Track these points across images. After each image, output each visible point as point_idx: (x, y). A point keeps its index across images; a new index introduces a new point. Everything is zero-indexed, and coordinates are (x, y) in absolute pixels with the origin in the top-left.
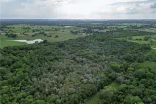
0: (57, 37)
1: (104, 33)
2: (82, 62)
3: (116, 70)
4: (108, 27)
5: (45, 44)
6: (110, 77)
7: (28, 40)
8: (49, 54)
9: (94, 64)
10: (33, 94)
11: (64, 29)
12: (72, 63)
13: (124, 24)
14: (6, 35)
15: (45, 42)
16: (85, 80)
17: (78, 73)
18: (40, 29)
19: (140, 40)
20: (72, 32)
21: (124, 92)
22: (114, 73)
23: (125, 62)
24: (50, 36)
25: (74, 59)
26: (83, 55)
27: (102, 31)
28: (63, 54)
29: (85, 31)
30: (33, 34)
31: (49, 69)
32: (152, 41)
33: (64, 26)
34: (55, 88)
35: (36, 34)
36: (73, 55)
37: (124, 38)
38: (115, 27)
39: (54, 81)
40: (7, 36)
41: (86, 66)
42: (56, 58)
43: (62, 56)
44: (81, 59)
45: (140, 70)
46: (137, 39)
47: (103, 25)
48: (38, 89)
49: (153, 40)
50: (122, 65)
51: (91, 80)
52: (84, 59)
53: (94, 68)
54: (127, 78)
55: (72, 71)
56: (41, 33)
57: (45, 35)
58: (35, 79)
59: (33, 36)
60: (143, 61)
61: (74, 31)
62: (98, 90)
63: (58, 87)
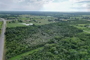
0: (40, 22)
7: (27, 24)
15: (34, 25)
18: (34, 18)
19: (82, 26)
24: (37, 22)
26: (46, 32)
29: (56, 20)
30: (30, 20)
33: (47, 16)
35: (31, 21)
46: (80, 26)
56: (33, 20)
57: (35, 21)
59: (29, 22)
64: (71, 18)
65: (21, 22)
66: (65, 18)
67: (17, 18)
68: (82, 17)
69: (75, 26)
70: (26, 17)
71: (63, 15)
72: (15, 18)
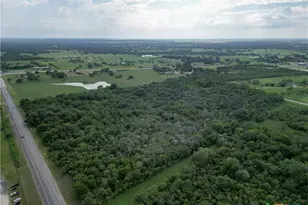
0: (131, 77)
1: (213, 71)
2: (172, 119)
3: (218, 130)
5: (115, 90)
6: (209, 139)
8: (124, 107)
9: (189, 122)
10: (114, 153)
11: (142, 62)
12: (158, 120)
13: (255, 52)
14: (47, 73)
15: (113, 87)
16: (176, 141)
17: (167, 133)
18: (99, 62)
19: (273, 85)
20: (156, 69)
22: (214, 133)
23: (235, 121)
24: (120, 77)
25: (160, 114)
26: (173, 109)
27: (211, 67)
28: (145, 108)
29: (178, 67)
30: (91, 71)
31: (128, 127)
32: (291, 89)
33: (140, 54)
34: (139, 148)
35: (95, 73)
36: (159, 109)
37: (246, 82)
38: (237, 57)
39: (136, 141)
40: (50, 76)
41: (178, 124)
42: (134, 113)
43: (142, 110)
44: (171, 115)
45: (252, 131)
46: (267, 85)
47: (214, 54)
48: (119, 149)
49: (295, 86)
50: (228, 124)
51: (183, 141)
52: (175, 115)
53: (189, 127)
54: (231, 140)
55: (159, 130)
56: (103, 71)
57: (112, 74)
58: (113, 138)
59: (91, 75)
60: (262, 121)
61: (160, 66)
62: (192, 153)
63: (142, 147)
64: (222, 59)
65: (61, 76)
66: (208, 62)
67: (38, 65)
68: (253, 55)
69: (252, 86)
70: (72, 61)
71: (194, 50)
72: (29, 62)
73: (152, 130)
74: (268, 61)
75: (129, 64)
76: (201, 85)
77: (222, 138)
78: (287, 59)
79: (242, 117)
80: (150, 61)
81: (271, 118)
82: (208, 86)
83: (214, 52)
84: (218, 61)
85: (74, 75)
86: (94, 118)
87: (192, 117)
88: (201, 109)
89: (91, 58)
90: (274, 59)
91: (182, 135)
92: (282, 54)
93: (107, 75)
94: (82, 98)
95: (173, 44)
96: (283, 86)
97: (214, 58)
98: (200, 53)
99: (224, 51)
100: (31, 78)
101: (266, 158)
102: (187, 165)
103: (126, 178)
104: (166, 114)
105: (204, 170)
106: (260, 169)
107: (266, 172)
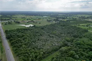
0: (40, 23)
2: (53, 37)
3: (68, 41)
4: (68, 17)
5: (35, 27)
6: (65, 44)
7: (26, 25)
8: (37, 33)
9: (58, 38)
10: (34, 49)
11: (43, 18)
12: (48, 37)
14: (14, 22)
16: (54, 45)
17: (51, 42)
18: (31, 18)
19: (84, 26)
20: (48, 21)
21: (69, 50)
22: (66, 42)
23: (73, 38)
24: (37, 23)
25: (49, 35)
26: (53, 34)
27: (64, 20)
28: (44, 33)
29: (54, 20)
31: (39, 40)
32: (90, 27)
33: (43, 16)
34: (42, 47)
37: (76, 25)
38: (72, 17)
39: (41, 44)
41: (55, 39)
42: (41, 35)
44: (52, 36)
45: (78, 41)
46: (82, 26)
47: (65, 16)
48: (35, 47)
49: (91, 26)
50: (71, 39)
51: (56, 45)
52: (54, 35)
53: (58, 40)
54: (72, 45)
55: (48, 41)
56: (31, 21)
57: (34, 22)
58: (33, 43)
59: (28, 22)
60: (82, 38)
61: (49, 20)
62: (59, 49)
63: (43, 47)
65: (19, 23)
66: (64, 18)
67: (12, 19)
69: (78, 26)
70: (22, 18)
71: (59, 15)
73: (46, 41)
74: (82, 18)
75: (39, 19)
76: (61, 26)
77: (69, 44)
78: (88, 18)
79: (75, 37)
80: (46, 18)
81: (84, 37)
82: (64, 26)
83: (65, 15)
84: (67, 18)
85: (22, 22)
86: (28, 36)
87: (59, 36)
88: (62, 34)
89: (28, 17)
90: (84, 18)
91: (56, 42)
92: (86, 16)
93: (33, 22)
94: (25, 30)
95: (53, 13)
96: (87, 26)
97: (65, 17)
98: (61, 16)
99: (68, 15)
100: (9, 23)
101: (84, 51)
102: (58, 53)
103: (38, 58)
104: (51, 35)
105: (63, 55)
106: (82, 55)
107: (84, 56)
